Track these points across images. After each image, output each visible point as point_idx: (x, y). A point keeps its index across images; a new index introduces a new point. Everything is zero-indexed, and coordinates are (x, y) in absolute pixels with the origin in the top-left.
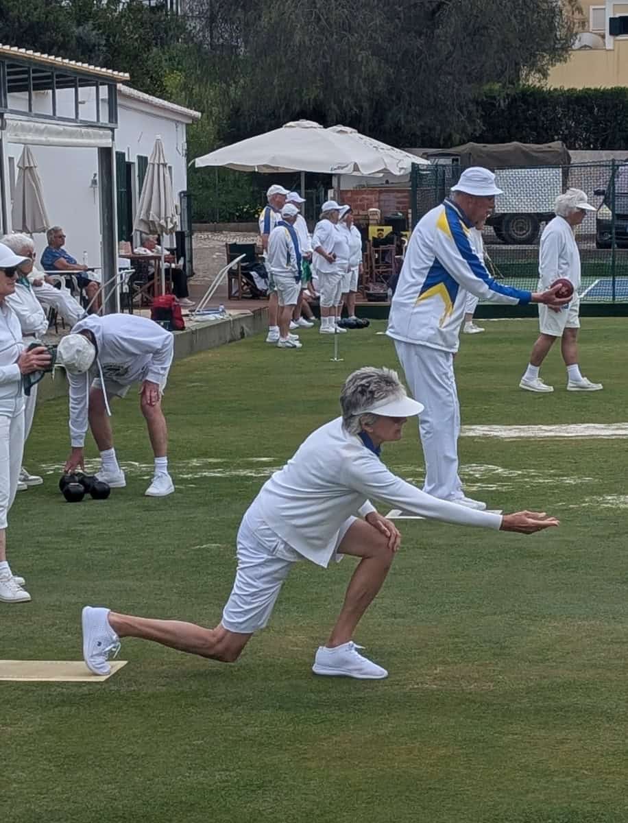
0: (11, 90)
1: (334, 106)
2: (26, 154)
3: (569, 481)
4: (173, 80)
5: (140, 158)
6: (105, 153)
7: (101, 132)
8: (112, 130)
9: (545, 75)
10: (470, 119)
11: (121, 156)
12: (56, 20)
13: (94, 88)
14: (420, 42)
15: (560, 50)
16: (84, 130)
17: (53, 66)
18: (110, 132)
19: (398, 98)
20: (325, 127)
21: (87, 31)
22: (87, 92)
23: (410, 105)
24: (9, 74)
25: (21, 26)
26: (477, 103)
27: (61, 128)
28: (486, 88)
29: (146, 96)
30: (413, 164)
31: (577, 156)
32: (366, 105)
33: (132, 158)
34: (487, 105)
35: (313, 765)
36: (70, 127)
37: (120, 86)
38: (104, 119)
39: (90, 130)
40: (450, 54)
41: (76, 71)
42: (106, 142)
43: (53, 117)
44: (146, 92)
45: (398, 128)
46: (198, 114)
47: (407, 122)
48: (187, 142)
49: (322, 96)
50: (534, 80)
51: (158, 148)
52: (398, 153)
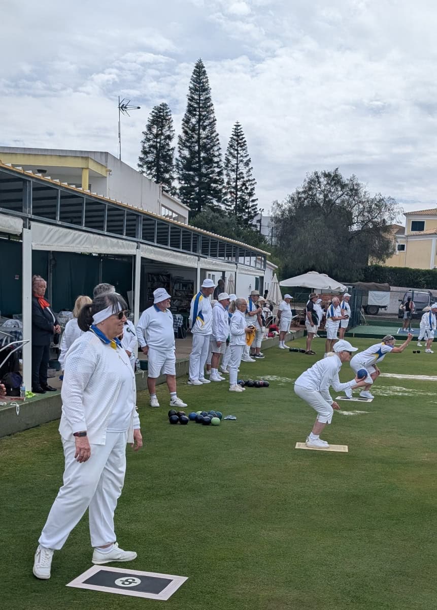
0: (240, 256)
2: (231, 276)
6: (262, 278)
9: (384, 262)
10: (360, 274)
13: (261, 257)
14: (346, 248)
15: (389, 255)
17: (251, 249)
18: (264, 272)
19: (338, 266)
24: (239, 251)
26: (362, 269)
27: (250, 269)
31: (393, 288)
32: (328, 268)
34: (366, 270)
38: (262, 267)
39: (259, 271)
41: (257, 252)
42: (262, 275)
43: (244, 264)
46: (277, 267)
50: (382, 264)
51: (275, 278)
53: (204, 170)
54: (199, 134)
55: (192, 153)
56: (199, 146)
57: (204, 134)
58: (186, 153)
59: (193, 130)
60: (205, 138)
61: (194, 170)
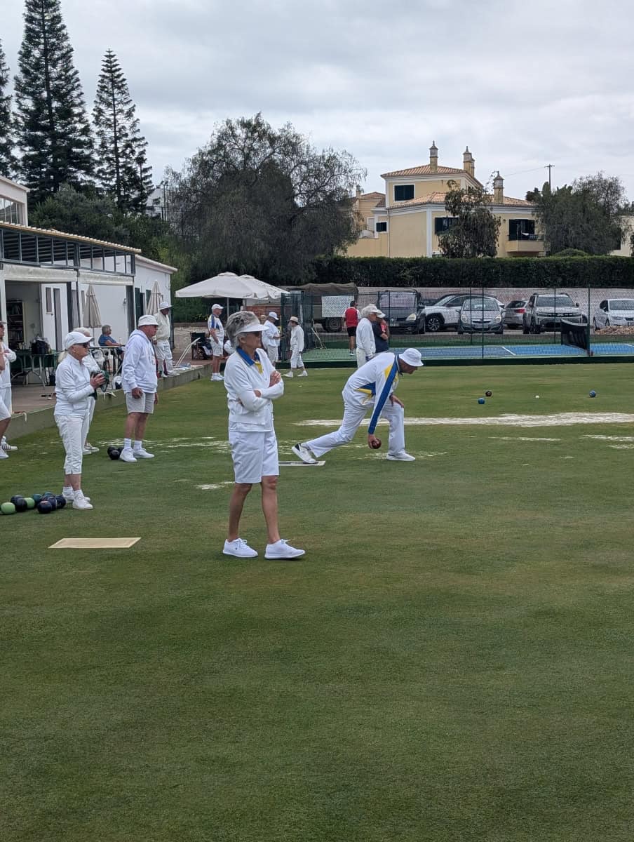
0: (83, 257)
1: (243, 265)
2: (90, 289)
3: (358, 446)
4: (163, 253)
5: (147, 291)
6: (130, 288)
7: (128, 278)
8: (133, 277)
9: (346, 251)
10: (310, 272)
11: (137, 290)
12: (105, 223)
13: (124, 257)
14: (285, 234)
15: (353, 238)
16: (119, 277)
17: (103, 246)
18: (132, 278)
19: (275, 261)
20: (239, 275)
21: (120, 229)
22: (120, 259)
23: (281, 265)
24: (81, 250)
25: (87, 226)
26: (313, 264)
27: (107, 276)
28: (317, 257)
29: (150, 261)
30: (282, 294)
31: (361, 290)
32: (259, 265)
33: (143, 291)
34: (318, 265)
35: (232, 586)
36: (112, 276)
37: (136, 256)
38: (129, 272)
39: (122, 277)
40: (300, 240)
41: (114, 248)
42: (130, 283)
43: (103, 270)
44: (151, 259)
45: (275, 277)
46: (176, 269)
47: (280, 273)
48: (171, 283)
49: (237, 260)
50: (340, 253)
51: (156, 285)
52: (274, 288)
53: (58, 128)
54: (47, 73)
55: (38, 102)
56: (49, 91)
57: (55, 71)
58: (29, 103)
59: (37, 66)
60: (56, 79)
61: (43, 128)
